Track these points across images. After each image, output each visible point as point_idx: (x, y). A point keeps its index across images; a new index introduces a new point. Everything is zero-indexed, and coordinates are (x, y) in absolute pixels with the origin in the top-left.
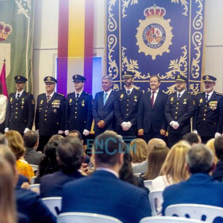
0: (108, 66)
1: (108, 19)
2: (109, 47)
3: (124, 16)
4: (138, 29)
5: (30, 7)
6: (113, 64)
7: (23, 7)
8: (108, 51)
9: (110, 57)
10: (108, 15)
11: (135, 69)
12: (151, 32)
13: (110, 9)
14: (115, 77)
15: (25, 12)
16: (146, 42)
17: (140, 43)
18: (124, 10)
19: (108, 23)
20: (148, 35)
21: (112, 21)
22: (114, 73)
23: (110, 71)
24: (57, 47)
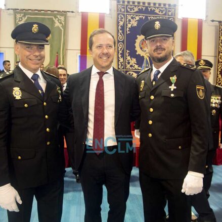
0: (119, 61)
1: (118, 33)
2: (119, 49)
3: (128, 32)
4: (136, 40)
5: (63, 23)
6: (121, 60)
7: (59, 22)
8: (118, 52)
9: (120, 56)
10: (118, 31)
11: (135, 63)
12: (144, 43)
13: (120, 28)
14: (122, 67)
15: (60, 26)
16: (141, 48)
17: (138, 48)
18: (128, 29)
19: (118, 36)
20: (142, 44)
21: (121, 34)
22: (122, 65)
23: (120, 64)
24: (80, 48)
